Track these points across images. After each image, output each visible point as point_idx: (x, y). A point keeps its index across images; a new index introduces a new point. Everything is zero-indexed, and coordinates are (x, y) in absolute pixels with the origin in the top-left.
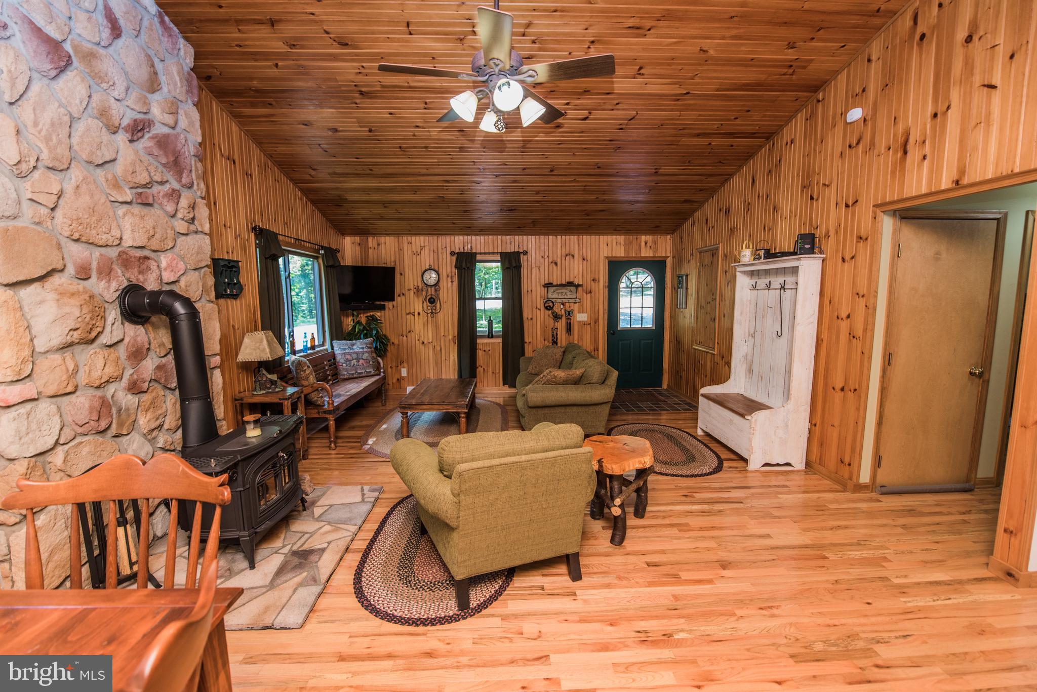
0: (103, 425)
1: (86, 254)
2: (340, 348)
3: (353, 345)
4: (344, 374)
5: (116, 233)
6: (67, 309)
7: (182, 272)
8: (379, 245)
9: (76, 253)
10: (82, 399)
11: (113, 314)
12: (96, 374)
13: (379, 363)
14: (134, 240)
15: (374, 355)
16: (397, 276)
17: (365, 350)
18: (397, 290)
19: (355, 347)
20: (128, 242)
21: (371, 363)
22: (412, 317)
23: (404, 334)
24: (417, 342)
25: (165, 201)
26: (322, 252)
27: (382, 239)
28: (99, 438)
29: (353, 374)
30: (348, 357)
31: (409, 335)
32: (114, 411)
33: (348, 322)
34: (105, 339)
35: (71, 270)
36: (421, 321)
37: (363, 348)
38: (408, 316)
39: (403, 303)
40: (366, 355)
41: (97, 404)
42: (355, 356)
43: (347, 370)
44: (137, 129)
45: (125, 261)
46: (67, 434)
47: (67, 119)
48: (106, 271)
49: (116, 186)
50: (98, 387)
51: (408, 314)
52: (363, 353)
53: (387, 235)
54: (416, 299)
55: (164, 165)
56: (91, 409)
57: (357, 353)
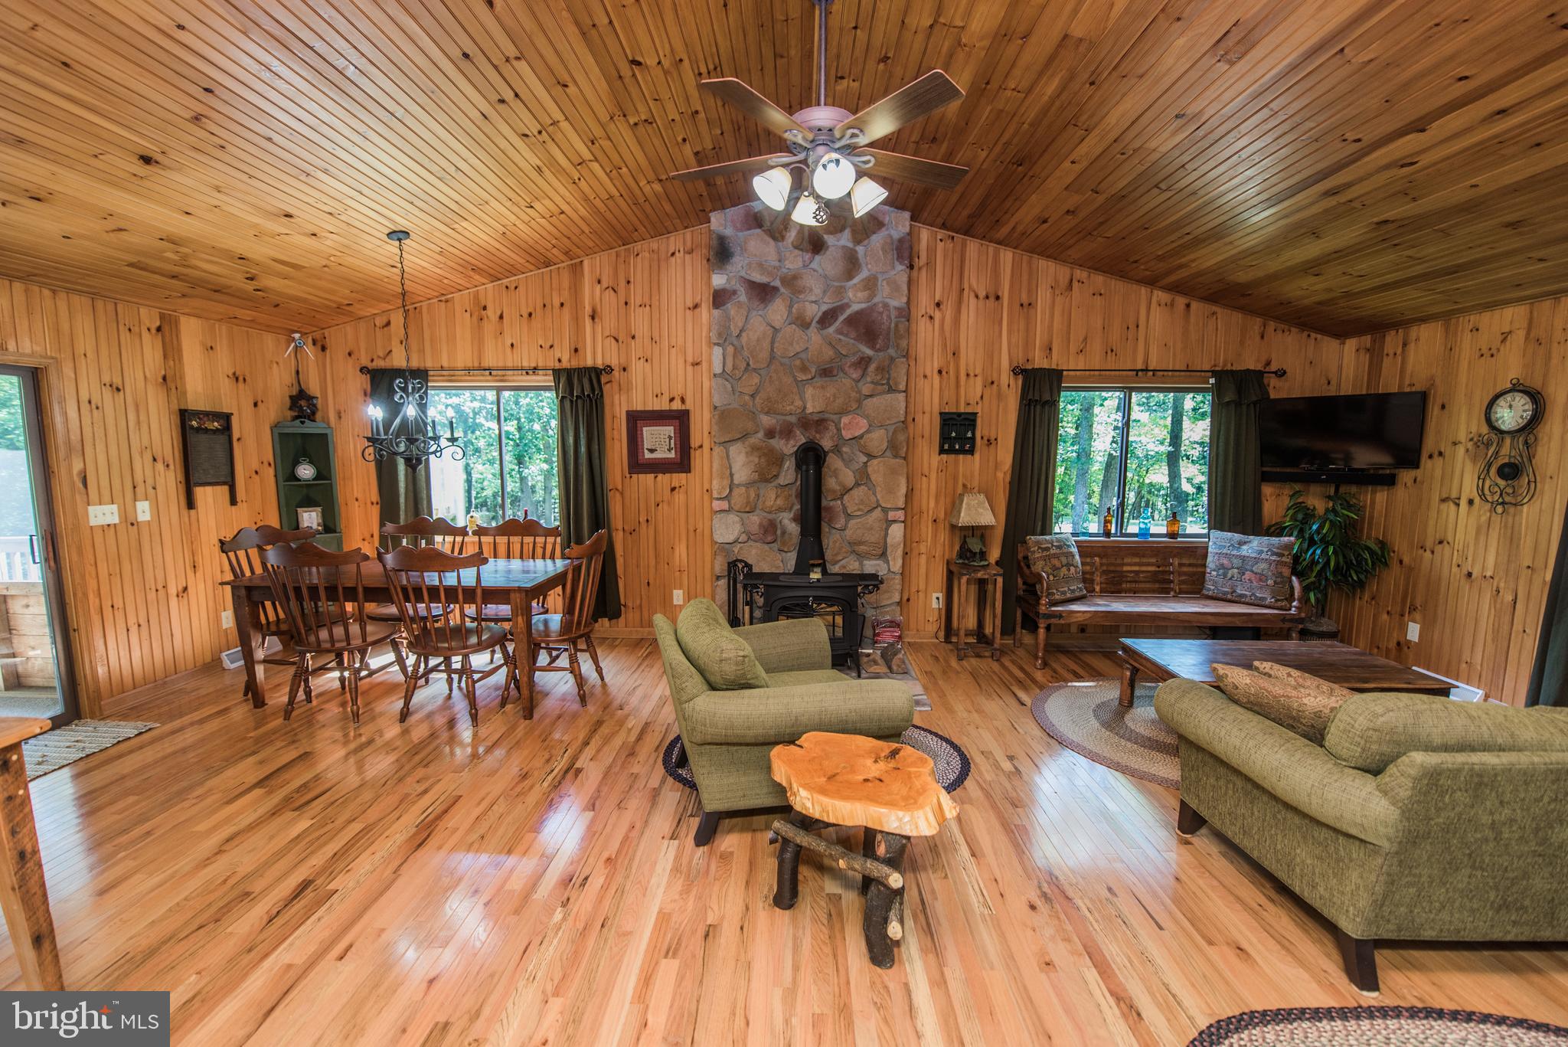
0: (769, 539)
1: (774, 421)
2: (1219, 543)
3: (1241, 543)
4: (1210, 587)
5: (798, 403)
6: (751, 458)
7: (864, 430)
8: (1405, 345)
9: (766, 421)
10: (756, 518)
11: (789, 465)
12: (769, 503)
13: (1292, 588)
14: (814, 407)
15: (1286, 571)
16: (1434, 412)
17: (1263, 556)
18: (1429, 444)
19: (1245, 547)
20: (809, 410)
21: (1270, 582)
22: (1452, 507)
23: (1429, 544)
24: (1455, 569)
25: (852, 371)
26: (1212, 381)
27: (1414, 332)
28: (766, 547)
29: (1225, 593)
30: (1225, 562)
31: (1438, 548)
32: (779, 532)
33: (1274, 502)
34: (782, 481)
35: (760, 435)
36: (1472, 521)
37: (1261, 552)
38: (1444, 506)
39: (1438, 473)
40: (1263, 566)
41: (765, 523)
42: (1237, 562)
43: (1215, 583)
44: (827, 318)
45: (805, 423)
46: (743, 538)
47: (770, 332)
48: (787, 432)
49: (804, 369)
50: (770, 513)
51: (1444, 500)
52: (1257, 560)
53: (1423, 320)
54: (1469, 466)
55: (854, 339)
56: (761, 525)
57: (1243, 558)
